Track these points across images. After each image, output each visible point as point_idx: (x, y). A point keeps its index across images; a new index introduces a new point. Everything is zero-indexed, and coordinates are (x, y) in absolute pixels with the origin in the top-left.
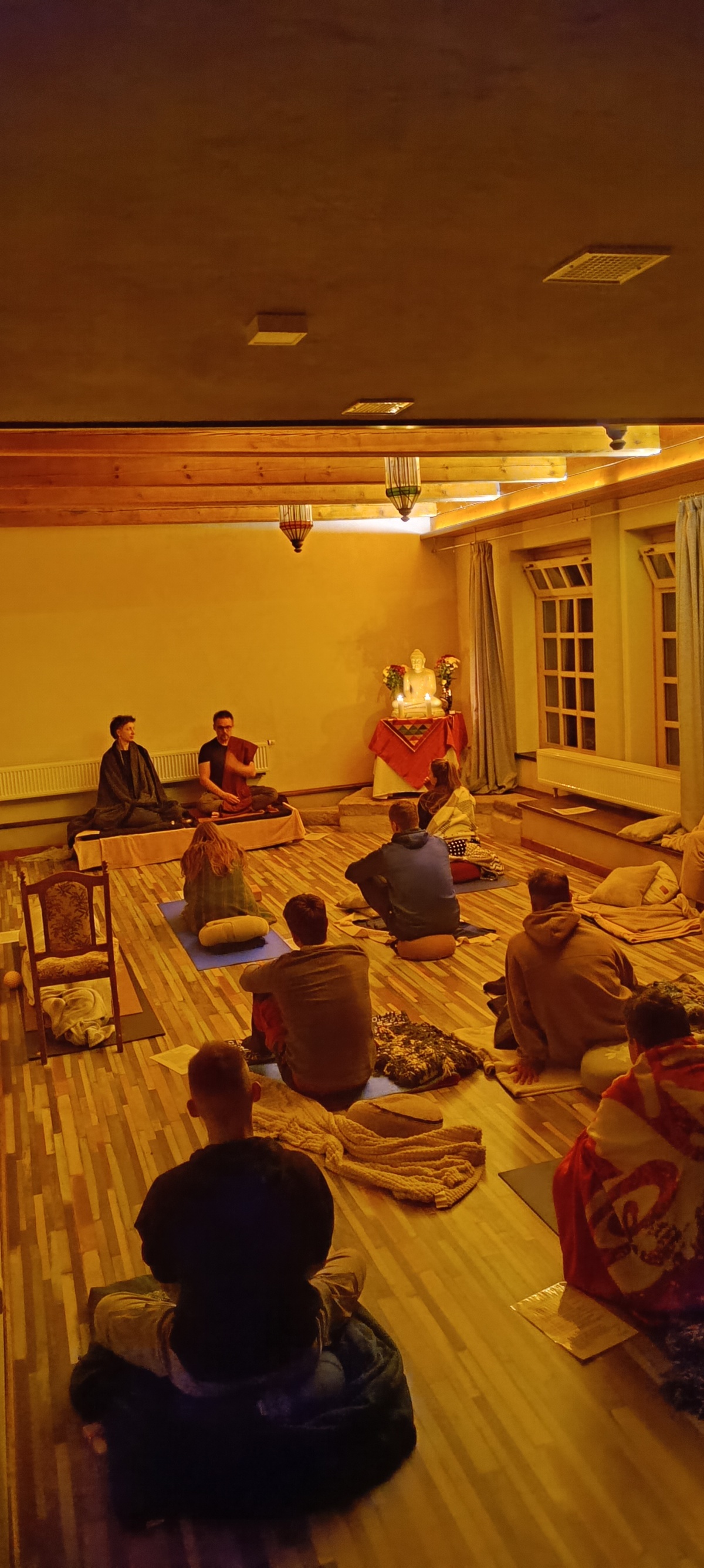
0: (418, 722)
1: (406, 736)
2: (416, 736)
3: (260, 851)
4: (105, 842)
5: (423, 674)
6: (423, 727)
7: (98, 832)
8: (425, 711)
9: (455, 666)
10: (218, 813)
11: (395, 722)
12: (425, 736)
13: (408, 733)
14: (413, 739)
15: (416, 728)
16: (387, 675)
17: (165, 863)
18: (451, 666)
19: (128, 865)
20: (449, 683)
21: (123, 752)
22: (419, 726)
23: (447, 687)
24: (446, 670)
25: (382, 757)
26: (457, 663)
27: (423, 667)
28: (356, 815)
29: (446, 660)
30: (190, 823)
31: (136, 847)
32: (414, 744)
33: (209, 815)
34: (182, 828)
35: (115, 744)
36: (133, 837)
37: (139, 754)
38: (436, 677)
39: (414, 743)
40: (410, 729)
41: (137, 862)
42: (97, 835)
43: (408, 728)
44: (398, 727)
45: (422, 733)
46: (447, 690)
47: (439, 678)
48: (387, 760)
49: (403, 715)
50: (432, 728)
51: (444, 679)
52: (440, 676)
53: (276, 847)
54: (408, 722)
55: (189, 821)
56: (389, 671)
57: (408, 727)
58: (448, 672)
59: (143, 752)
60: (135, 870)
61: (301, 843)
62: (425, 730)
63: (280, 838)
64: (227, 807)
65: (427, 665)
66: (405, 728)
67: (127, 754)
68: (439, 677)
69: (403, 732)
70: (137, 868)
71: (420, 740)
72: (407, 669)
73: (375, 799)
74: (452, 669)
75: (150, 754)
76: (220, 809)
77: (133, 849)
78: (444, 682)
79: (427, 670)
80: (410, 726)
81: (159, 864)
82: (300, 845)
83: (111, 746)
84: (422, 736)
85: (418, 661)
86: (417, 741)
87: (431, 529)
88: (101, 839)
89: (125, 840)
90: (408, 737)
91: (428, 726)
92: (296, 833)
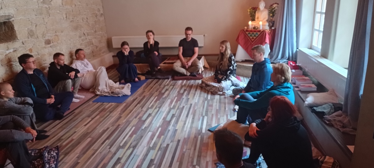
1: (250, 37)
5: (263, 11)
11: (247, 30)
15: (254, 34)
16: (249, 11)
18: (275, 8)
23: (272, 17)
24: (272, 10)
26: (278, 7)
29: (274, 5)
43: (251, 34)
44: (248, 33)
47: (269, 13)
48: (242, 46)
49: (251, 28)
51: (272, 13)
54: (251, 31)
56: (250, 9)
58: (273, 11)
65: (265, 7)
79: (265, 9)
85: (262, 6)
91: (259, 33)
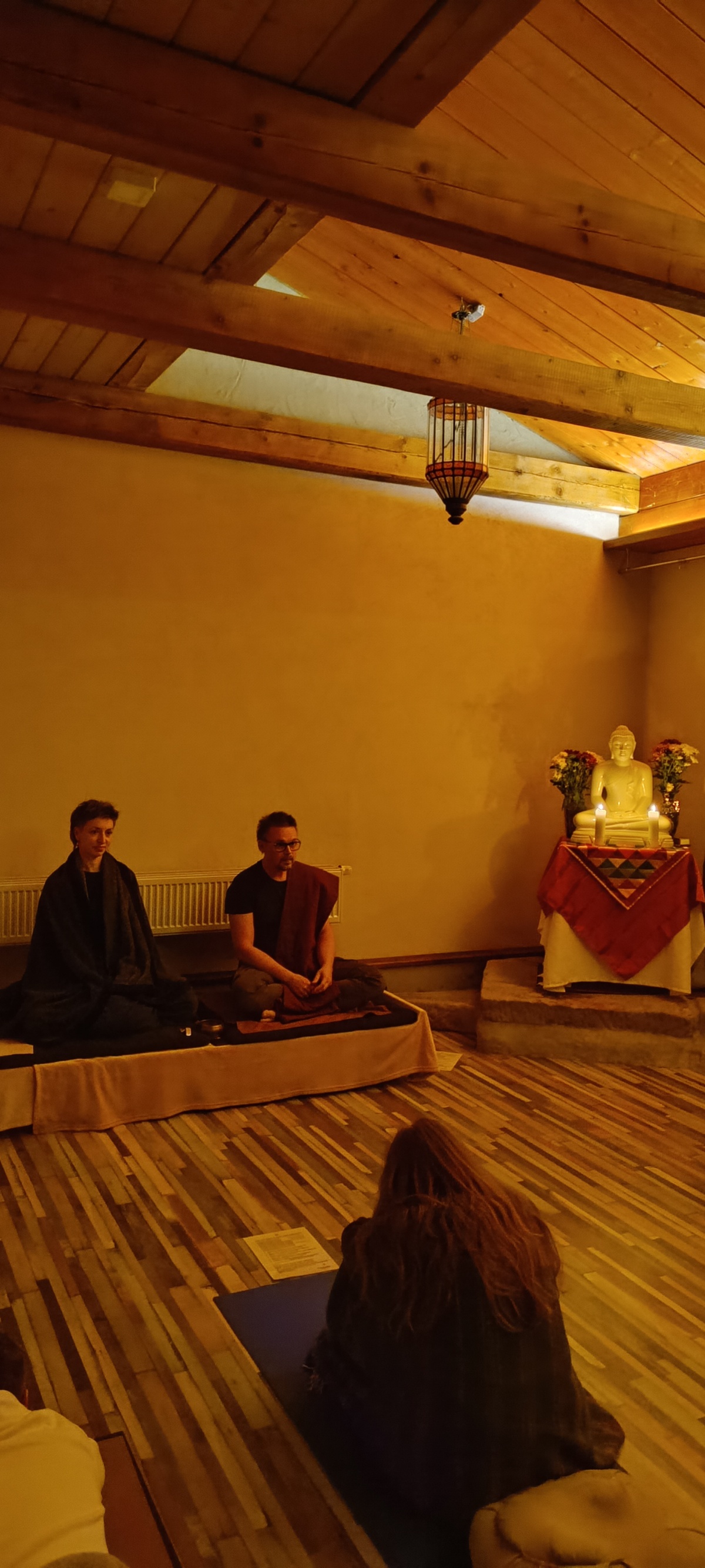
0: (636, 855)
1: (612, 880)
2: (632, 880)
3: (354, 1095)
4: (44, 1069)
5: (628, 770)
6: (647, 866)
7: (28, 1049)
8: (648, 835)
9: (694, 761)
10: (272, 1013)
11: (593, 851)
12: (649, 880)
13: (617, 874)
14: (623, 886)
15: (632, 866)
16: (563, 764)
17: (166, 1119)
19: (91, 1127)
20: (675, 790)
21: (88, 874)
22: (639, 862)
23: (671, 796)
25: (565, 915)
26: (696, 756)
27: (632, 757)
28: (513, 1021)
29: (674, 748)
30: (219, 1033)
31: (109, 1085)
32: (627, 896)
33: (257, 1017)
34: (206, 1044)
35: (74, 857)
36: (106, 1063)
37: (121, 882)
38: (654, 776)
39: (626, 893)
40: (622, 866)
41: (109, 1118)
42: (29, 1055)
43: (617, 866)
44: (598, 861)
45: (642, 877)
46: (671, 801)
47: (659, 781)
48: (572, 922)
49: (604, 839)
50: (664, 868)
51: (669, 781)
52: (662, 777)
53: (382, 1086)
54: (618, 854)
55: (217, 1028)
56: (564, 759)
57: (618, 862)
59: (127, 876)
60: (104, 1138)
61: (432, 1079)
62: (652, 871)
63: (391, 1069)
64: (289, 1002)
66: (612, 865)
67: (96, 879)
68: (657, 776)
69: (607, 871)
70: (109, 1131)
71: (642, 888)
72: (599, 759)
73: (548, 993)
74: (686, 765)
75: (140, 879)
76: (277, 1005)
77: (103, 1088)
78: (670, 787)
79: (639, 765)
80: (623, 860)
81: (154, 1121)
82: (430, 1085)
83: (62, 859)
84: (642, 881)
85: (623, 747)
86: (632, 891)
87: (620, 534)
88: (36, 1066)
89: (88, 1070)
90: (616, 882)
91: (657, 864)
92: (423, 1056)
